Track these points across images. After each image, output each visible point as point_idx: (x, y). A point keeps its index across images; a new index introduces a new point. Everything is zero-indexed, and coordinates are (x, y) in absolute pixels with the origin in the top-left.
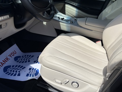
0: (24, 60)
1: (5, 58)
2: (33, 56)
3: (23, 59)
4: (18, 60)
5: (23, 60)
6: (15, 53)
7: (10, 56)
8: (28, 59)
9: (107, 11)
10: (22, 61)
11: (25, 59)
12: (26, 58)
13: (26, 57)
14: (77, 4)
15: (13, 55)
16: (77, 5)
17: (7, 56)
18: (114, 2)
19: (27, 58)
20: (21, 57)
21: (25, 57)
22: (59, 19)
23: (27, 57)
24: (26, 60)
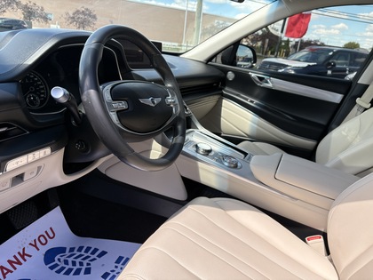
0: (74, 263)
1: (19, 253)
2: (104, 253)
3: (70, 260)
4: (56, 262)
5: (70, 266)
6: (51, 235)
7: (35, 246)
8: (85, 262)
9: (343, 133)
10: (67, 267)
11: (78, 261)
12: (81, 255)
13: (82, 252)
14: (256, 101)
15: (44, 241)
16: (256, 104)
17: (25, 246)
18: (366, 109)
19: (84, 259)
20: (68, 250)
21: (79, 254)
22: (197, 151)
23: (86, 255)
24: (78, 266)
